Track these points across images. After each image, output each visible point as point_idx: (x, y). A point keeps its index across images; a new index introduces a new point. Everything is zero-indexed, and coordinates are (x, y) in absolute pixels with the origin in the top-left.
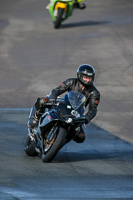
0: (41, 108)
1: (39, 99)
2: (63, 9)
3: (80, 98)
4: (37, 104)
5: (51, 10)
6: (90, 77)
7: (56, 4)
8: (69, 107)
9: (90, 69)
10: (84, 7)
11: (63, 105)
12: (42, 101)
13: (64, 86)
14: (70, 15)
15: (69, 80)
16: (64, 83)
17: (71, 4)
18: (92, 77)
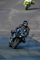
0: (13, 33)
1: (12, 31)
2: (28, 4)
3: (24, 30)
4: (12, 32)
5: (24, 5)
6: (26, 24)
7: (26, 3)
8: (20, 33)
9: (26, 22)
10: (34, 4)
11: (19, 32)
12: (13, 31)
13: (19, 27)
14: (30, 6)
15: (20, 25)
16: (19, 26)
17: (30, 3)
18: (27, 24)
